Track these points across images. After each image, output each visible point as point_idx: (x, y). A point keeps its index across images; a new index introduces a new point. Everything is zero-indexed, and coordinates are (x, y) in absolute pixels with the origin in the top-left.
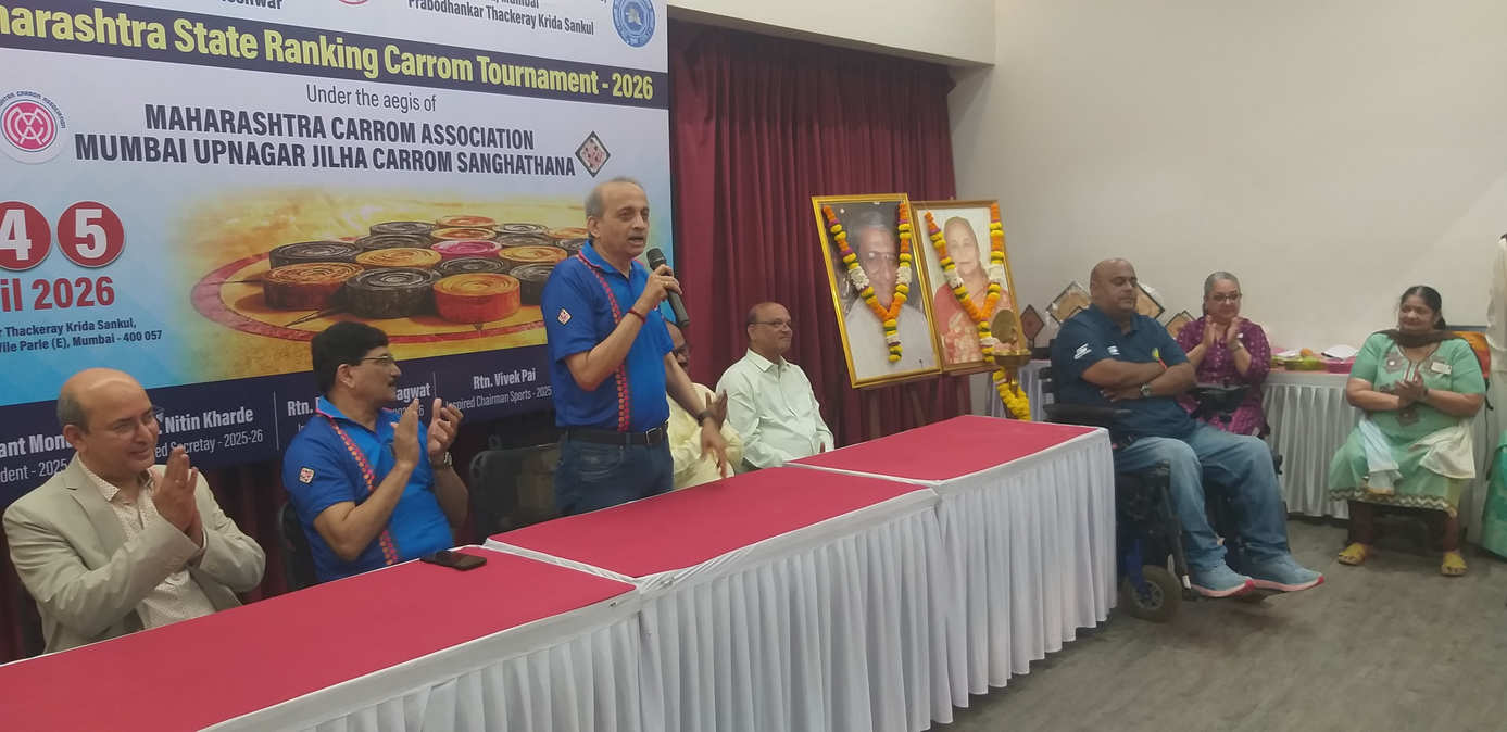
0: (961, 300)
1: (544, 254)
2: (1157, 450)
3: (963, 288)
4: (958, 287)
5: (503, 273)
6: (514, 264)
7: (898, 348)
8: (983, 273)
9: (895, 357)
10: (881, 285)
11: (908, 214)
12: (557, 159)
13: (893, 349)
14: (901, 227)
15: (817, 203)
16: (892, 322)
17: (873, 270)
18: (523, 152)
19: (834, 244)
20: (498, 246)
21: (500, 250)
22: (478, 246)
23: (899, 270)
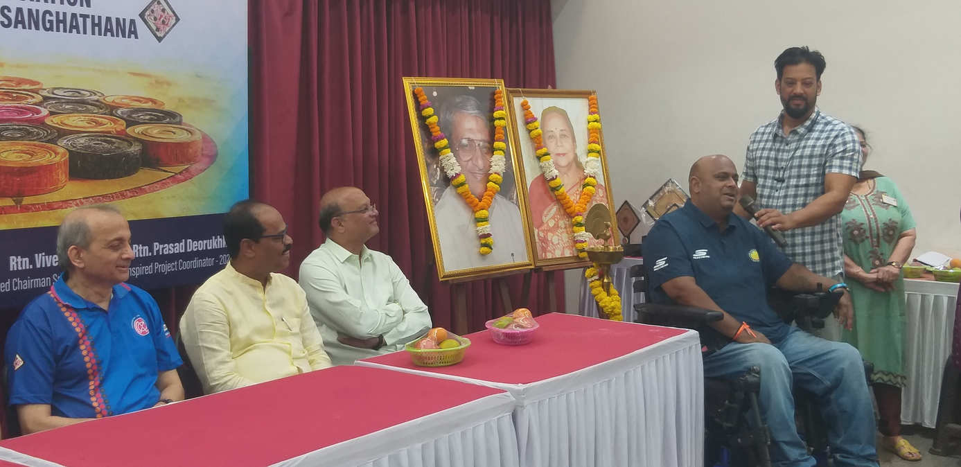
0: (556, 193)
1: (101, 124)
2: (748, 354)
3: (558, 181)
4: (553, 179)
5: (48, 141)
6: (62, 133)
7: (489, 240)
8: (580, 167)
9: (485, 249)
10: (473, 173)
11: (503, 101)
12: (118, 20)
13: (484, 241)
14: (496, 114)
15: (408, 84)
16: (484, 213)
17: (466, 157)
18: (77, 9)
19: (425, 128)
20: (44, 112)
21: (47, 116)
22: (22, 111)
23: (493, 159)
